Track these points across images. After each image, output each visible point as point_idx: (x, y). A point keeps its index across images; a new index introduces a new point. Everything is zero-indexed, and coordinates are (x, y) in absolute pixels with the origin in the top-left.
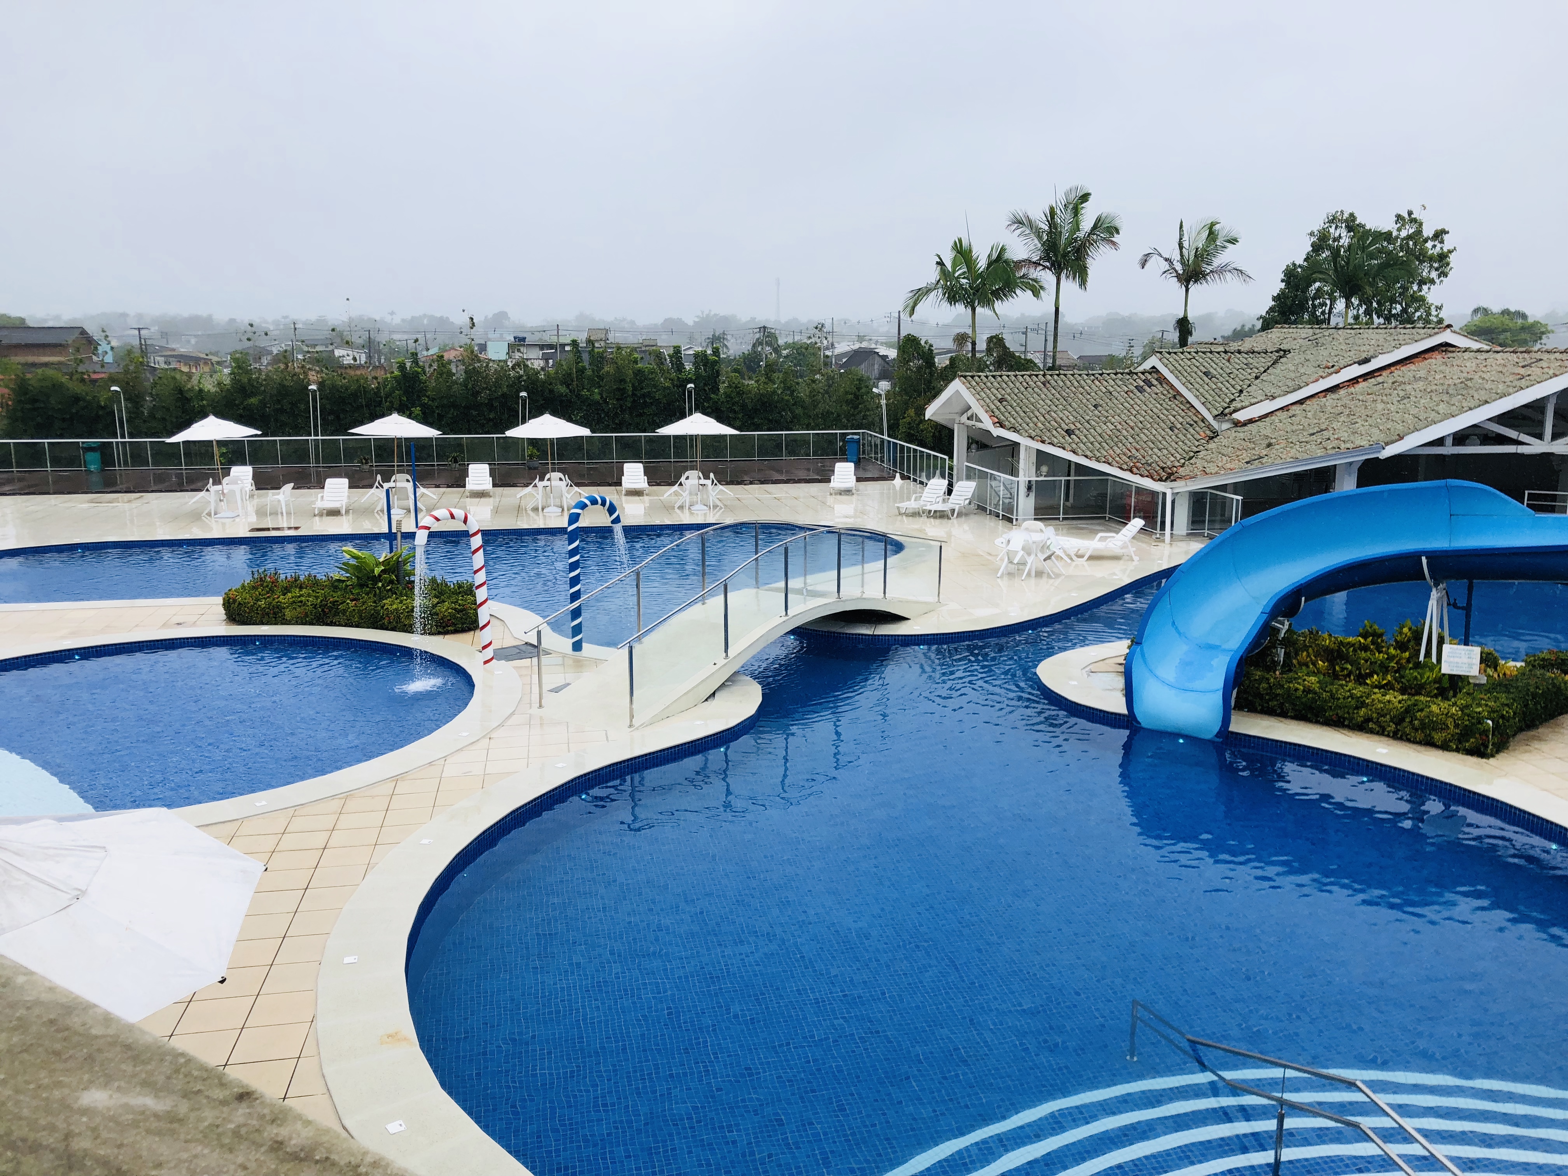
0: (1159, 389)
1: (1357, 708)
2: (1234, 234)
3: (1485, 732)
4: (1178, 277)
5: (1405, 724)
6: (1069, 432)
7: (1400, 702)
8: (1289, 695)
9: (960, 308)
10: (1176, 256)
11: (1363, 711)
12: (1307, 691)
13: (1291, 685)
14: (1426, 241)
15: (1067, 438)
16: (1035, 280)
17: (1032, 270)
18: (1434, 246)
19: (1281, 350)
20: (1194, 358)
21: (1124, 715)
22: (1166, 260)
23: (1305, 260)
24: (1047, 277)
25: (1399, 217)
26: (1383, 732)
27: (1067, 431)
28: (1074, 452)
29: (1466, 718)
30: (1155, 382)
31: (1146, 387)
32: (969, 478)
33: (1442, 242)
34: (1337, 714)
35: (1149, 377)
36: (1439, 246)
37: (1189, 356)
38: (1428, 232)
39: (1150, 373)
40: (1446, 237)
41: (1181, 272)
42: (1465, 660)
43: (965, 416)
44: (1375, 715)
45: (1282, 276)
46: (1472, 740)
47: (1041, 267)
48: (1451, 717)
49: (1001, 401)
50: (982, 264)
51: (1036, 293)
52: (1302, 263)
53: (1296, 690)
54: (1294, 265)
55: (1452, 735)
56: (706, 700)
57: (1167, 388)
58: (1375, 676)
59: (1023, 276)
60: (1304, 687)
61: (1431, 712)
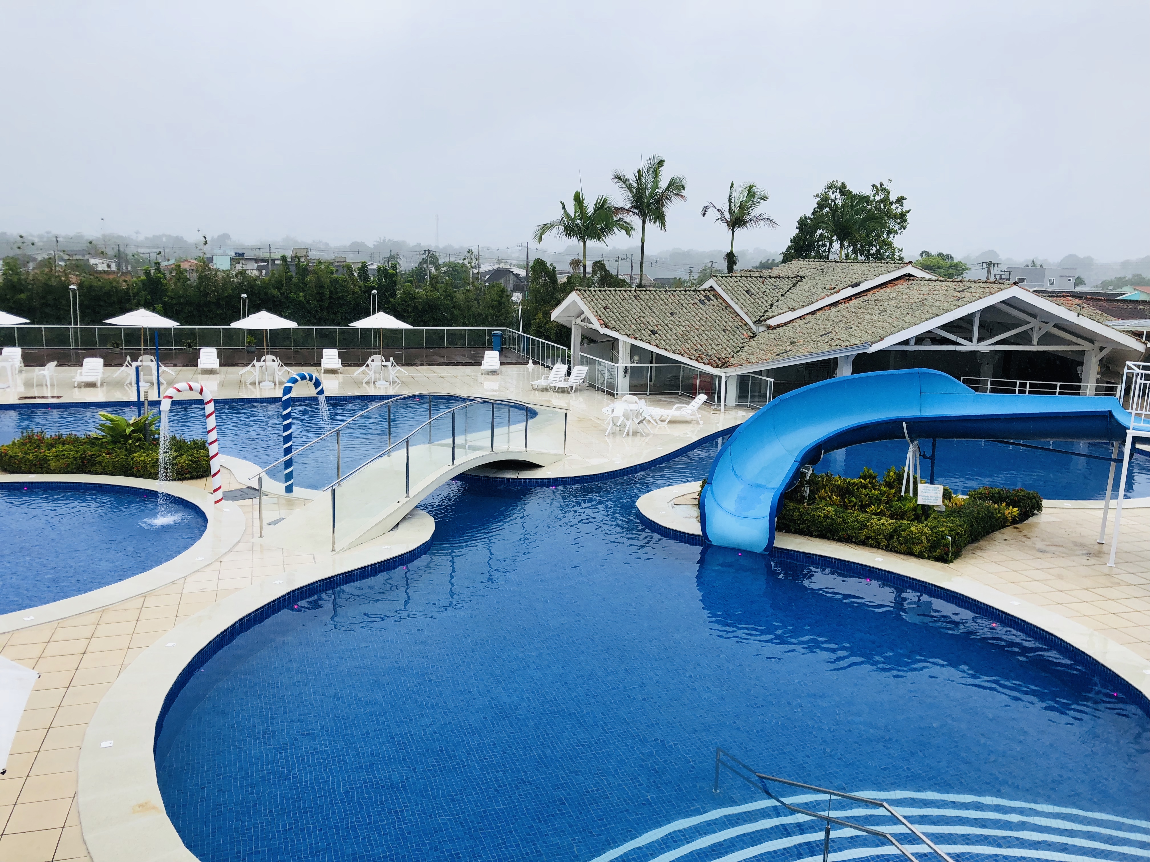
0: (715, 302)
1: (861, 529)
2: (764, 194)
3: (946, 545)
4: (727, 222)
5: (894, 540)
6: (654, 332)
7: (890, 525)
8: (814, 521)
9: (575, 242)
10: (726, 209)
11: (865, 532)
12: (826, 517)
13: (815, 513)
14: (892, 204)
15: (652, 336)
16: (628, 223)
17: (625, 215)
18: (897, 208)
19: (798, 276)
20: (739, 281)
21: (699, 536)
22: (719, 211)
23: (813, 214)
24: (635, 221)
25: (874, 186)
26: (879, 546)
27: (652, 331)
28: (657, 346)
29: (935, 535)
30: (712, 297)
31: (706, 301)
32: (582, 364)
33: (902, 205)
34: (847, 534)
35: (708, 293)
36: (900, 207)
37: (736, 280)
38: (893, 198)
39: (709, 291)
40: (904, 202)
41: (729, 220)
42: (933, 495)
43: (579, 319)
44: (873, 534)
45: (797, 224)
46: (938, 551)
47: (632, 213)
48: (924, 535)
49: (605, 308)
50: (590, 210)
51: (628, 233)
52: (810, 216)
53: (819, 516)
54: (805, 217)
55: (925, 548)
56: (392, 530)
57: (721, 301)
58: (873, 507)
59: (620, 220)
60: (824, 514)
61: (911, 531)
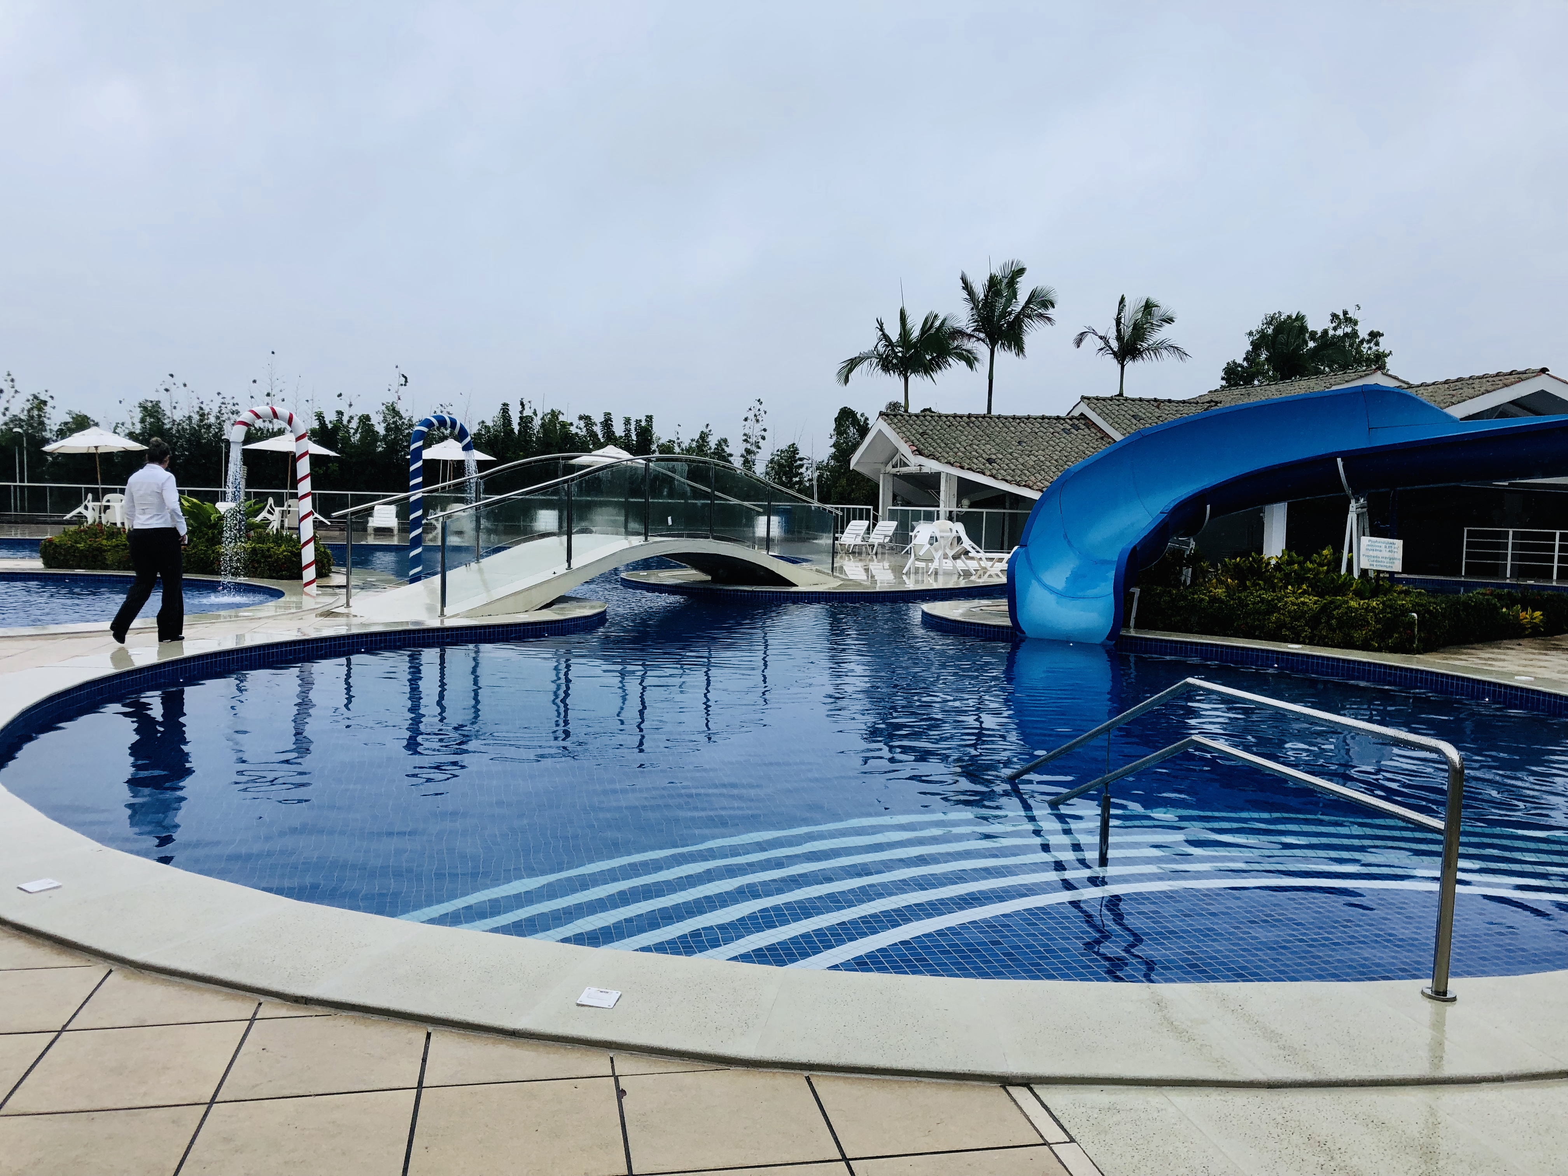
0: (1086, 431)
1: (1269, 613)
2: (1168, 313)
3: (1410, 625)
4: (1114, 353)
7: (1315, 603)
10: (1112, 334)
11: (1276, 616)
12: (1214, 599)
13: (1196, 596)
14: (1362, 342)
15: (988, 465)
16: (968, 351)
17: (966, 341)
18: (1370, 348)
19: (1212, 401)
20: (1123, 404)
21: (1007, 627)
22: (1101, 338)
23: (1245, 359)
24: (981, 349)
25: (1334, 316)
26: (1298, 639)
27: (988, 460)
28: (994, 477)
29: (1388, 610)
30: (1083, 427)
31: (1073, 430)
32: (891, 519)
33: (1377, 344)
34: (1247, 623)
35: (1076, 422)
36: (1374, 348)
37: (1118, 403)
38: (1363, 333)
39: (1078, 420)
40: (1381, 339)
41: (1116, 350)
42: (1387, 555)
43: (890, 465)
44: (1288, 620)
46: (1396, 635)
47: (975, 339)
48: (1371, 611)
49: (922, 434)
50: (916, 334)
51: (970, 364)
52: (1241, 362)
53: (1203, 600)
54: (1234, 362)
55: (1374, 632)
56: (540, 609)
57: (1095, 431)
58: (1290, 587)
59: (956, 348)
60: (1209, 597)
61: (1348, 608)
